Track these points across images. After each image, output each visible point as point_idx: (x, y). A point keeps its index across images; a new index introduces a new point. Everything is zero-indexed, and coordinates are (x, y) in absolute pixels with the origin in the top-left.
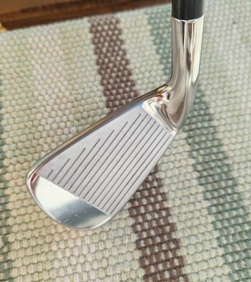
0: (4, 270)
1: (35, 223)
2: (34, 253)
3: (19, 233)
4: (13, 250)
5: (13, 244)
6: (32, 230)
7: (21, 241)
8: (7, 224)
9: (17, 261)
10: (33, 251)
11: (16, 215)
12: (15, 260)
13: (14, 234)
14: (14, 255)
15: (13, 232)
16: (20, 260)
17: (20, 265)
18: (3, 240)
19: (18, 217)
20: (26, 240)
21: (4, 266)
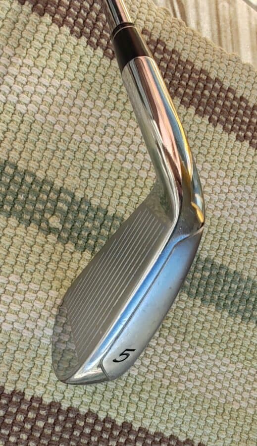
0: (23, 213)
1: (53, 270)
2: (22, 253)
3: (53, 248)
4: (38, 233)
5: (45, 236)
6: (48, 263)
7: (43, 246)
8: (70, 242)
9: (25, 230)
10: (24, 253)
11: (73, 256)
12: (26, 229)
13: (54, 242)
14: (32, 231)
15: (57, 242)
16: (23, 234)
17: (18, 232)
18: (55, 228)
19: (70, 257)
20: (40, 252)
21: (27, 215)
